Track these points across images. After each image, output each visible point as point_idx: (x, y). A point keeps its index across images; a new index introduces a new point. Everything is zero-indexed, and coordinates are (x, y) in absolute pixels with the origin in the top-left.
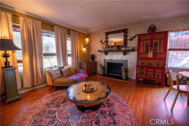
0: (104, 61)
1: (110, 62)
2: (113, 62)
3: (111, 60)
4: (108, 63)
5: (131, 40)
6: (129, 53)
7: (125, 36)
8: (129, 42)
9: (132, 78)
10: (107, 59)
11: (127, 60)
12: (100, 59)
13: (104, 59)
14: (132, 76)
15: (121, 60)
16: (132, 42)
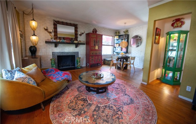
0: (53, 54)
1: (62, 55)
2: (65, 55)
3: (62, 52)
4: (58, 57)
5: (81, 35)
6: (79, 46)
7: (76, 31)
8: (79, 36)
9: (83, 66)
10: (57, 52)
11: (78, 52)
12: (46, 52)
13: (53, 52)
14: (83, 64)
15: (73, 52)
16: (81, 37)
